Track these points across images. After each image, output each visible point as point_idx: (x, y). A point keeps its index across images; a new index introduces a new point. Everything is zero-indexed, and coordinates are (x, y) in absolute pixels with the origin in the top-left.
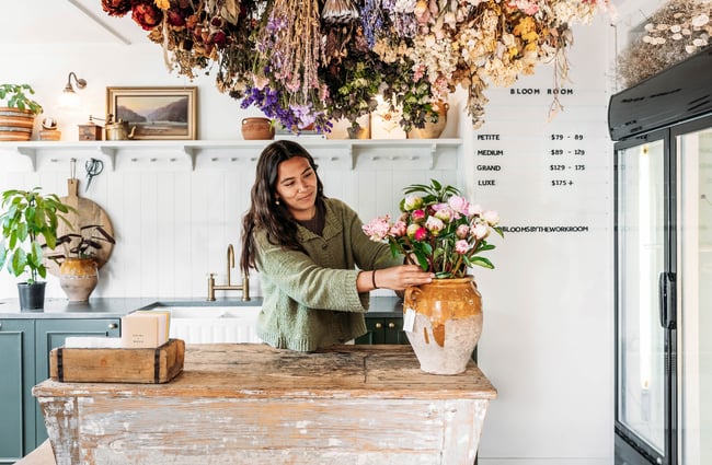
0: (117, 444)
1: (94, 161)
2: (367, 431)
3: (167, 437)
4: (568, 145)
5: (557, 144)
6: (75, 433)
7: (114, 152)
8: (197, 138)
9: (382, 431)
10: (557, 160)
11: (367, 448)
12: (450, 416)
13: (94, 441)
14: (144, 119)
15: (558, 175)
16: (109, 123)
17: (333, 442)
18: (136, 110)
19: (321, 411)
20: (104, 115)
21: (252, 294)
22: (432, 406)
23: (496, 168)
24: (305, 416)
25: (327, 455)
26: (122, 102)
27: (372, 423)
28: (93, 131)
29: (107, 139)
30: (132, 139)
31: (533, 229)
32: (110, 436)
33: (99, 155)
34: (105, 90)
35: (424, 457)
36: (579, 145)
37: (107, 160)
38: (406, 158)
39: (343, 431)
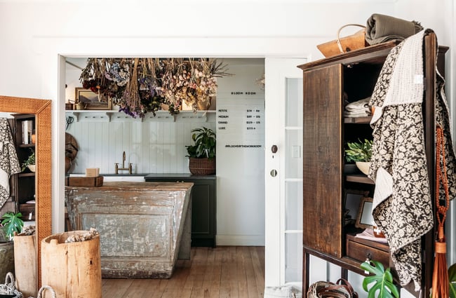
0: (84, 204)
1: (70, 117)
2: (153, 200)
3: (98, 202)
4: (254, 114)
5: (249, 114)
6: (72, 200)
7: (78, 115)
8: (112, 110)
9: (157, 200)
10: (249, 120)
11: (153, 205)
12: (175, 196)
13: (77, 203)
14: (90, 101)
15: (249, 125)
16: (76, 103)
17: (144, 203)
18: (87, 97)
19: (140, 194)
20: (74, 100)
21: (133, 172)
22: (171, 193)
23: (226, 123)
24: (136, 196)
25: (142, 207)
26: (81, 94)
27: (154, 197)
28: (70, 106)
29: (76, 109)
30: (86, 109)
31: (240, 146)
32: (82, 201)
33: (72, 115)
34: (75, 89)
35: (169, 208)
36: (258, 114)
37: (75, 118)
38: (196, 117)
39: (146, 200)
